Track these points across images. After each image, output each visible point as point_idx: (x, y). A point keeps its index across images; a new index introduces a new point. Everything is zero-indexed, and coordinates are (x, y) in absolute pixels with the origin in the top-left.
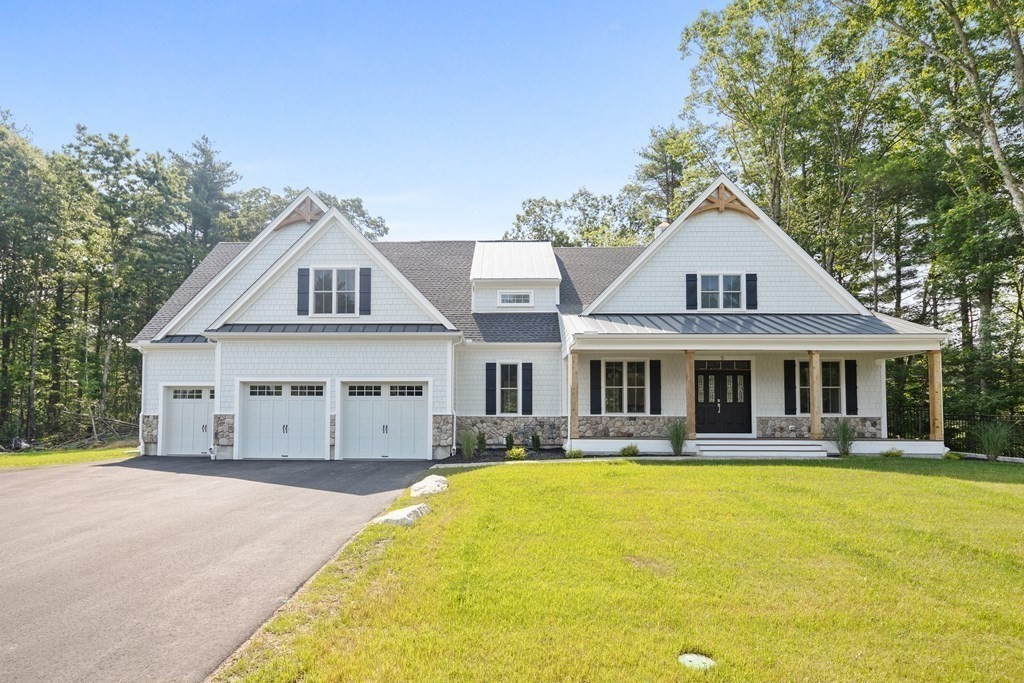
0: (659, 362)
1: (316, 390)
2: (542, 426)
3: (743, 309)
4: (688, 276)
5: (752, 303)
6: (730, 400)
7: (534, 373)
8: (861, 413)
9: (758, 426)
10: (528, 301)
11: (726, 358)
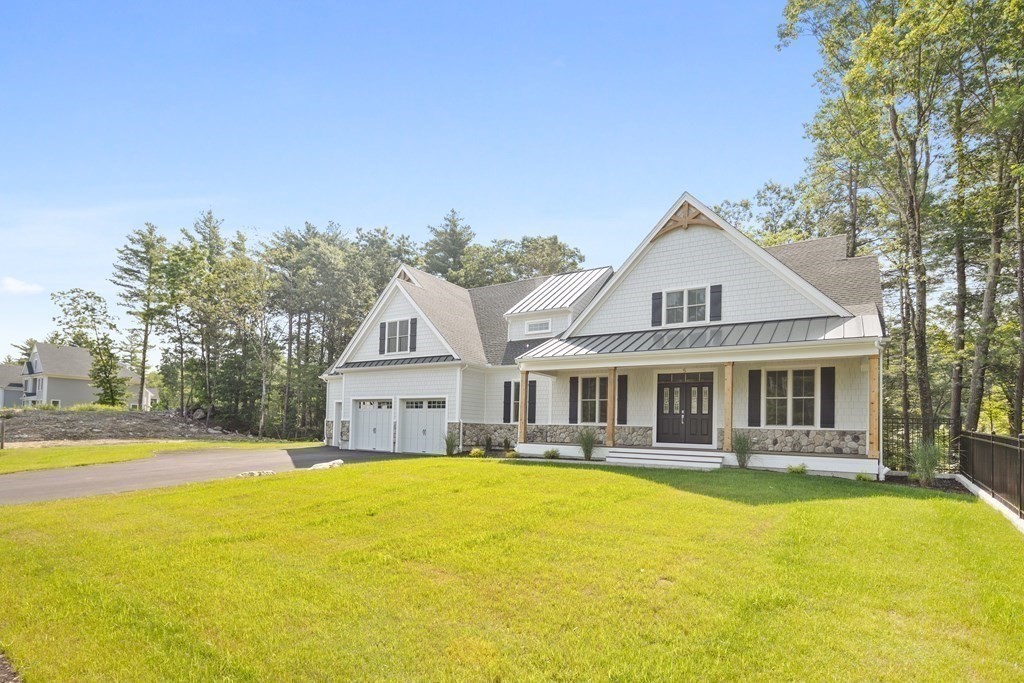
0: (626, 376)
1: (389, 404)
2: (542, 433)
3: (707, 321)
4: (654, 294)
5: (716, 314)
6: (694, 411)
7: (538, 389)
8: (839, 426)
9: (718, 437)
10: (547, 328)
11: (688, 371)
